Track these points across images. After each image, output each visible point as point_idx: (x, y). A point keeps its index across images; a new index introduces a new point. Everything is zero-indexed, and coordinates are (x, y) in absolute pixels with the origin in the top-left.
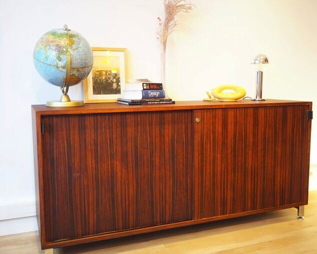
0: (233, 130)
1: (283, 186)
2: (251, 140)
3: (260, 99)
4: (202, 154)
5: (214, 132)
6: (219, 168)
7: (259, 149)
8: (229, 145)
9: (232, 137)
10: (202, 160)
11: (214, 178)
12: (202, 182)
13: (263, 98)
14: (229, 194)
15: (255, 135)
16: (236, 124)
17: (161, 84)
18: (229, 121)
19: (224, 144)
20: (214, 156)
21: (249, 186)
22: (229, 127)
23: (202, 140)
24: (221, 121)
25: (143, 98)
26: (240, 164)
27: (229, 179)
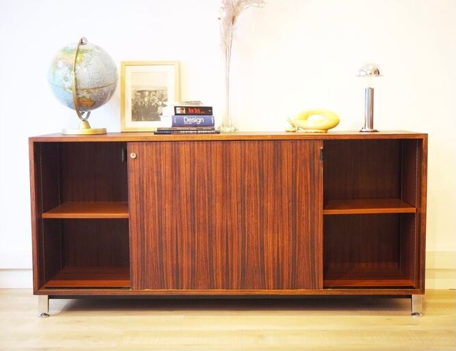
0: (188, 170)
1: (278, 259)
2: (219, 187)
3: (370, 130)
4: (142, 201)
5: (159, 173)
6: (168, 223)
7: (234, 201)
8: (183, 193)
9: (188, 181)
10: (142, 210)
11: (160, 236)
12: (143, 239)
13: (375, 128)
14: (186, 262)
15: (226, 181)
16: (193, 163)
17: (211, 108)
18: (182, 158)
19: (175, 190)
20: (160, 207)
21: (218, 253)
22: (183, 167)
23: (141, 182)
24: (169, 159)
25: (174, 125)
26: (201, 220)
27: (185, 240)
